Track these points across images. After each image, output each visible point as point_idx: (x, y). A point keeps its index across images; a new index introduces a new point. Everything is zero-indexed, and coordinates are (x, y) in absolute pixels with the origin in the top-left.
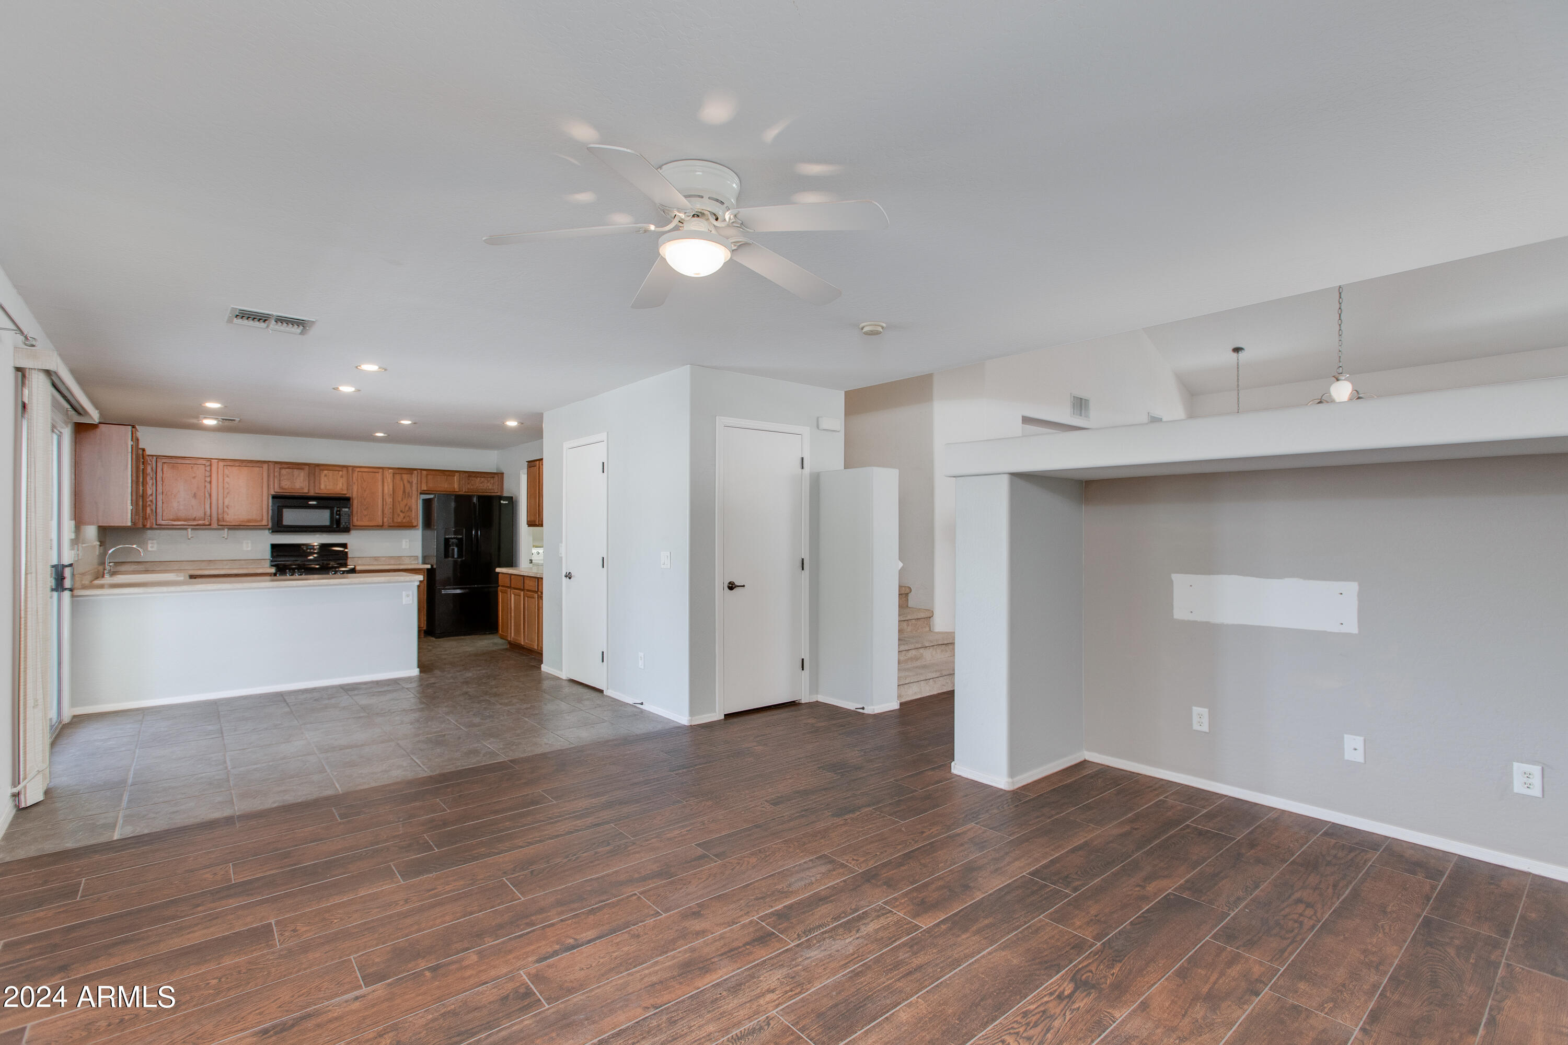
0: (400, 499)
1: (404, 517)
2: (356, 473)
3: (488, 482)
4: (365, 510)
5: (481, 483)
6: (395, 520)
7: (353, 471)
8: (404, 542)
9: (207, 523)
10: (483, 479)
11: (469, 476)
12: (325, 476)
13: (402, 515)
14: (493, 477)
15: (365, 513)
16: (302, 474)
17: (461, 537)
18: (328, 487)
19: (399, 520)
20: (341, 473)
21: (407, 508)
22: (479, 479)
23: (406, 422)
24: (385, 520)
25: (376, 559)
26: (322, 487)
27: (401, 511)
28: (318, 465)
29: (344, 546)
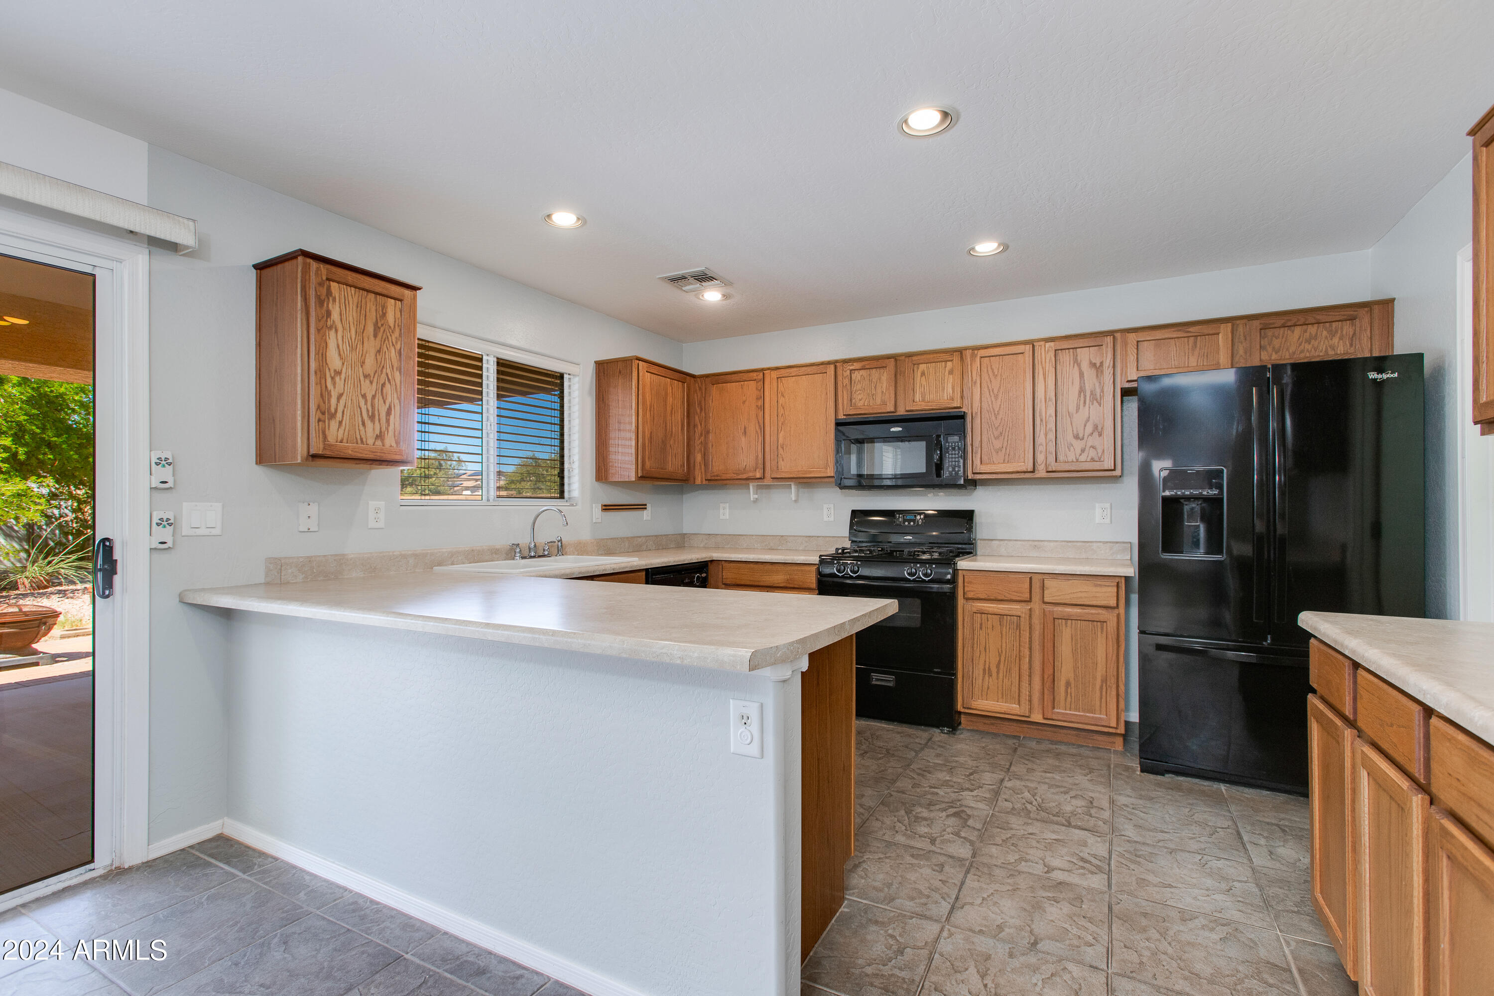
0: (1072, 409)
1: (1083, 451)
2: (978, 359)
3: (1332, 334)
4: (997, 438)
5: (1308, 341)
6: (1061, 458)
7: (973, 356)
8: (1098, 512)
9: (758, 476)
10: (1312, 330)
11: (1264, 328)
12: (923, 374)
13: (1078, 445)
14: (1352, 319)
15: (997, 444)
16: (884, 377)
17: (1216, 492)
18: (927, 398)
19: (1071, 457)
20: (949, 364)
21: (1089, 428)
22: (1298, 331)
23: (987, 247)
24: (1040, 458)
25: (1036, 544)
26: (918, 397)
27: (1077, 437)
28: (909, 355)
29: (968, 516)
